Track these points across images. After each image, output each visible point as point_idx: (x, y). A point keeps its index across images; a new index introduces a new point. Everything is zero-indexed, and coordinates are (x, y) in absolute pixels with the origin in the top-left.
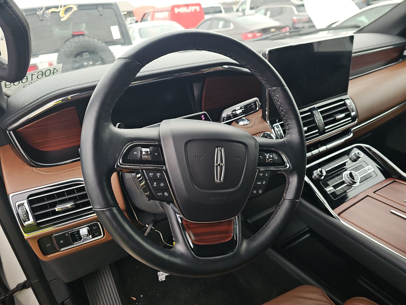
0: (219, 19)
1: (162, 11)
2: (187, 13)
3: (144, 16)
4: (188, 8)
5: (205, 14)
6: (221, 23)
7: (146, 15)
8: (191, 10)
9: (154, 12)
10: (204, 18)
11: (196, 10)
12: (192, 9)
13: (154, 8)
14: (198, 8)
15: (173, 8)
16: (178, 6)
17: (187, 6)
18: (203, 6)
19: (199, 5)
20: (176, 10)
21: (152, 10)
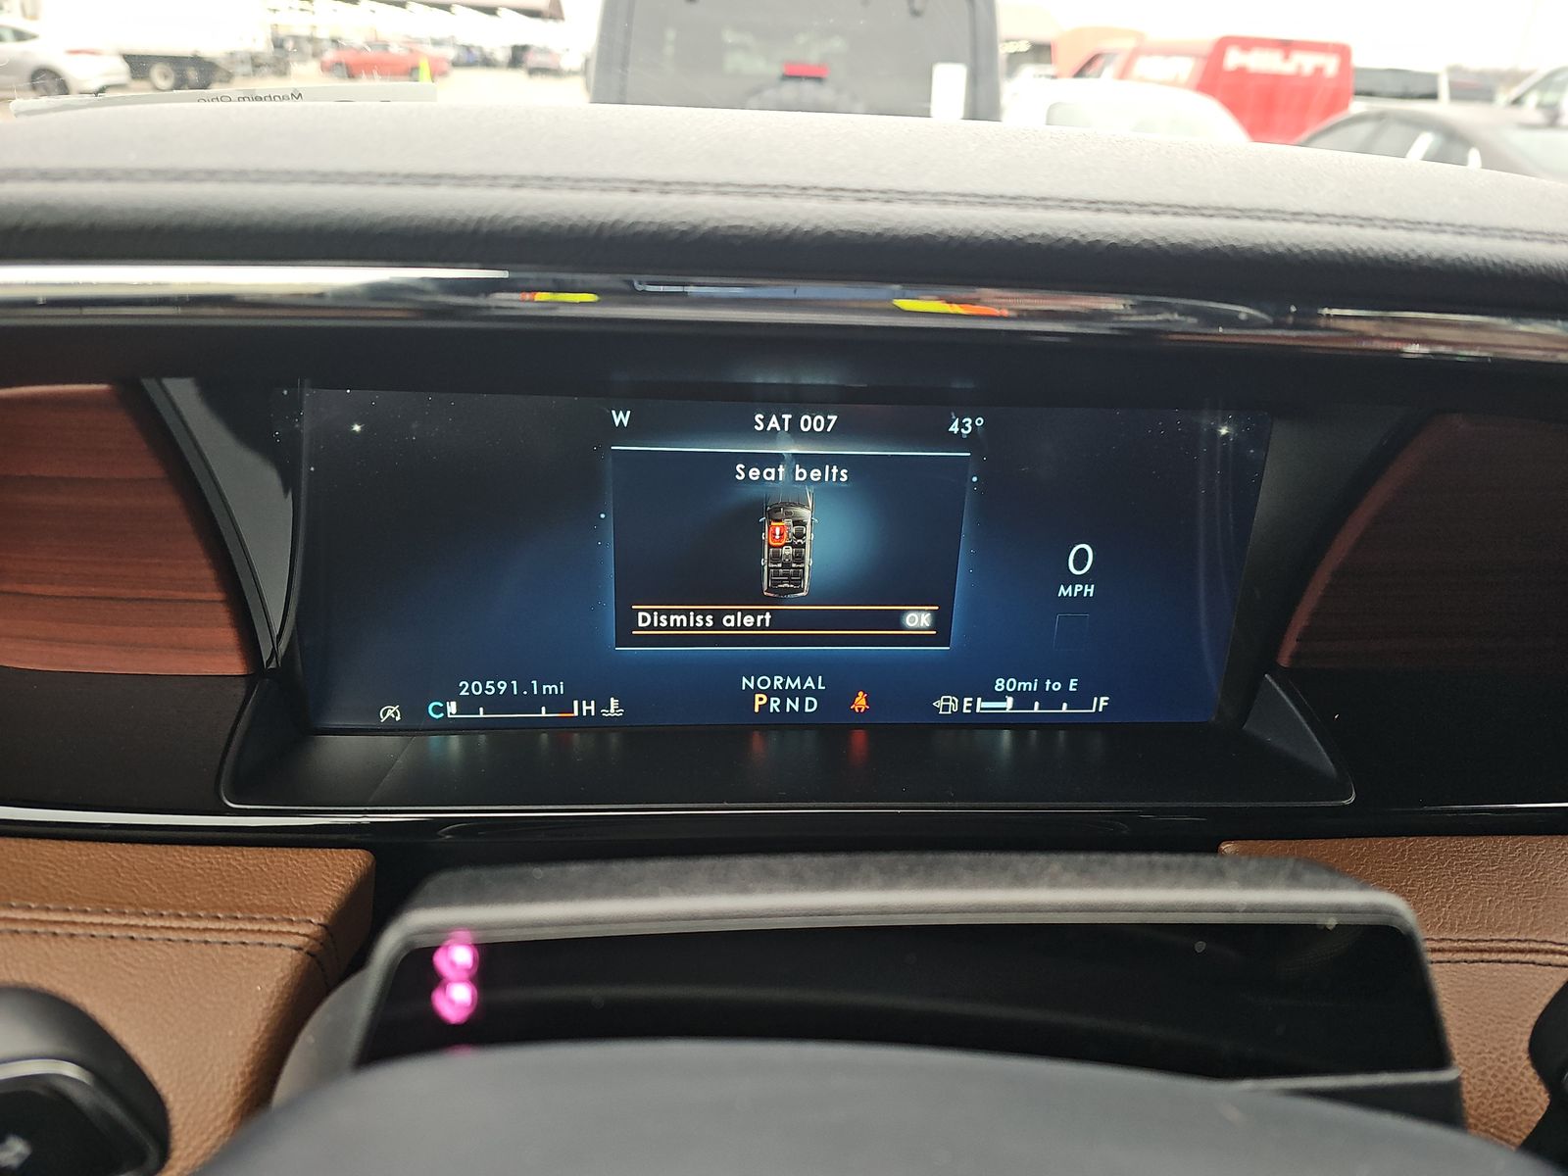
0: (1421, 124)
1: (1169, 52)
2: (1276, 79)
3: (1091, 62)
4: (1287, 57)
5: (1358, 93)
6: (1426, 141)
7: (1099, 63)
8: (1300, 67)
9: (1135, 54)
10: (1346, 106)
11: (1319, 70)
12: (1305, 63)
13: (1140, 36)
14: (1331, 65)
15: (1223, 45)
16: (1247, 44)
17: (1287, 47)
18: (1358, 61)
19: (1343, 52)
20: (1234, 59)
21: (1129, 44)
